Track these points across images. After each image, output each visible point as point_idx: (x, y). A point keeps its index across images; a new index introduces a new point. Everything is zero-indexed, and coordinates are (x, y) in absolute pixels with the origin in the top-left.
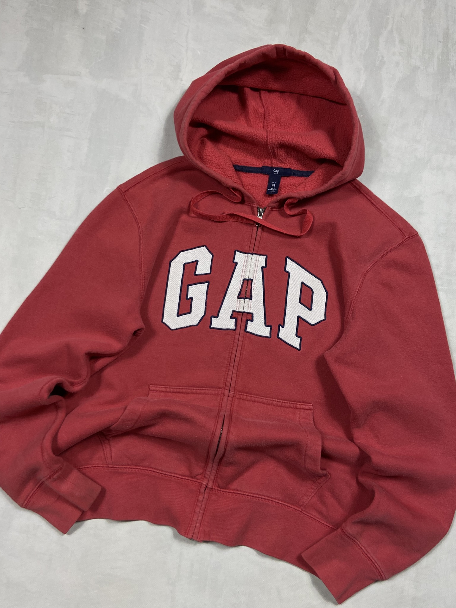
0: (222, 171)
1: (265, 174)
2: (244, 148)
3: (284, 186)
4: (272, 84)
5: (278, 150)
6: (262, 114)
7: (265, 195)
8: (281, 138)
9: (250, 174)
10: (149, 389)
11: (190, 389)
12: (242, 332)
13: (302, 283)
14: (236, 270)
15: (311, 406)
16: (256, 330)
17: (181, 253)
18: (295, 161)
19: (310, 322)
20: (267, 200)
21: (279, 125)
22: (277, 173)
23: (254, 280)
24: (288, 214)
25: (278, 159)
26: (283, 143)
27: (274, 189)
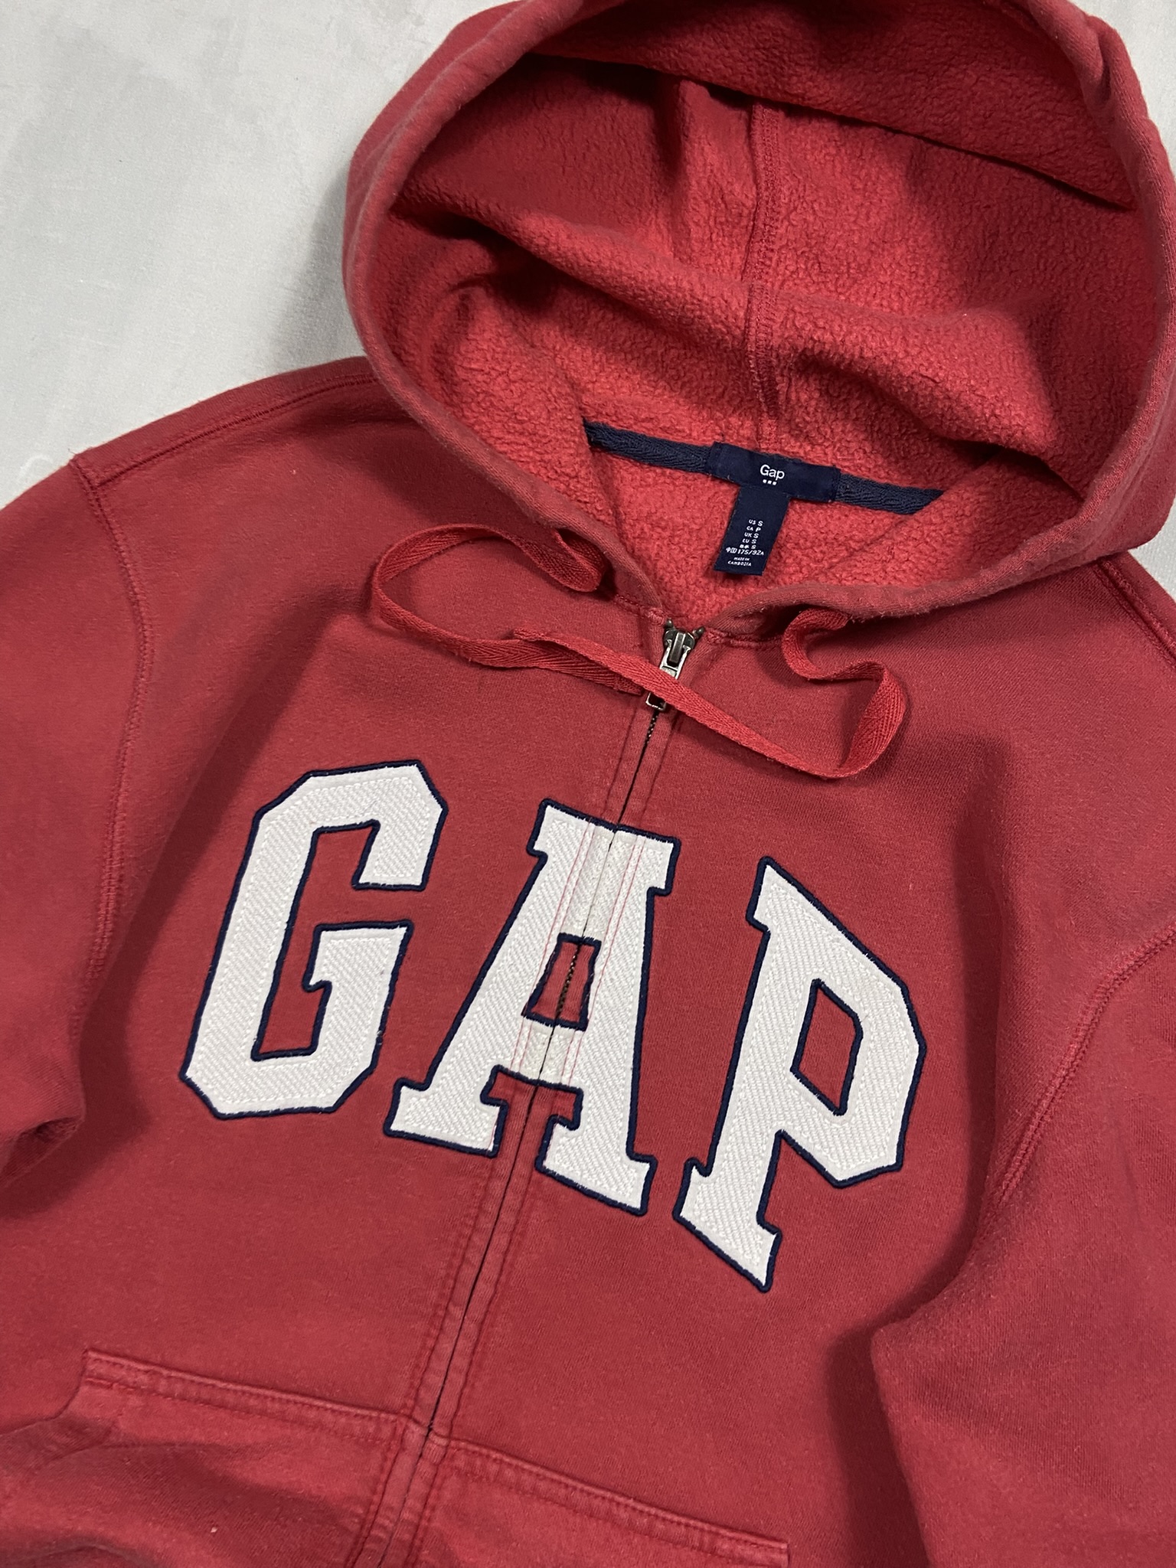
0: (531, 444)
1: (723, 481)
2: (649, 351)
3: (797, 544)
4: (811, 79)
5: (790, 380)
6: (746, 212)
7: (706, 575)
8: (810, 326)
9: (658, 471)
10: (84, 1370)
11: (258, 1396)
12: (523, 1168)
13: (818, 986)
14: (535, 886)
15: (781, 1551)
16: (584, 1167)
17: (312, 781)
18: (861, 437)
19: (830, 1169)
20: (714, 596)
21: (816, 267)
22: (773, 479)
23: (605, 946)
24: (797, 671)
25: (789, 421)
26: (816, 351)
27: (750, 549)
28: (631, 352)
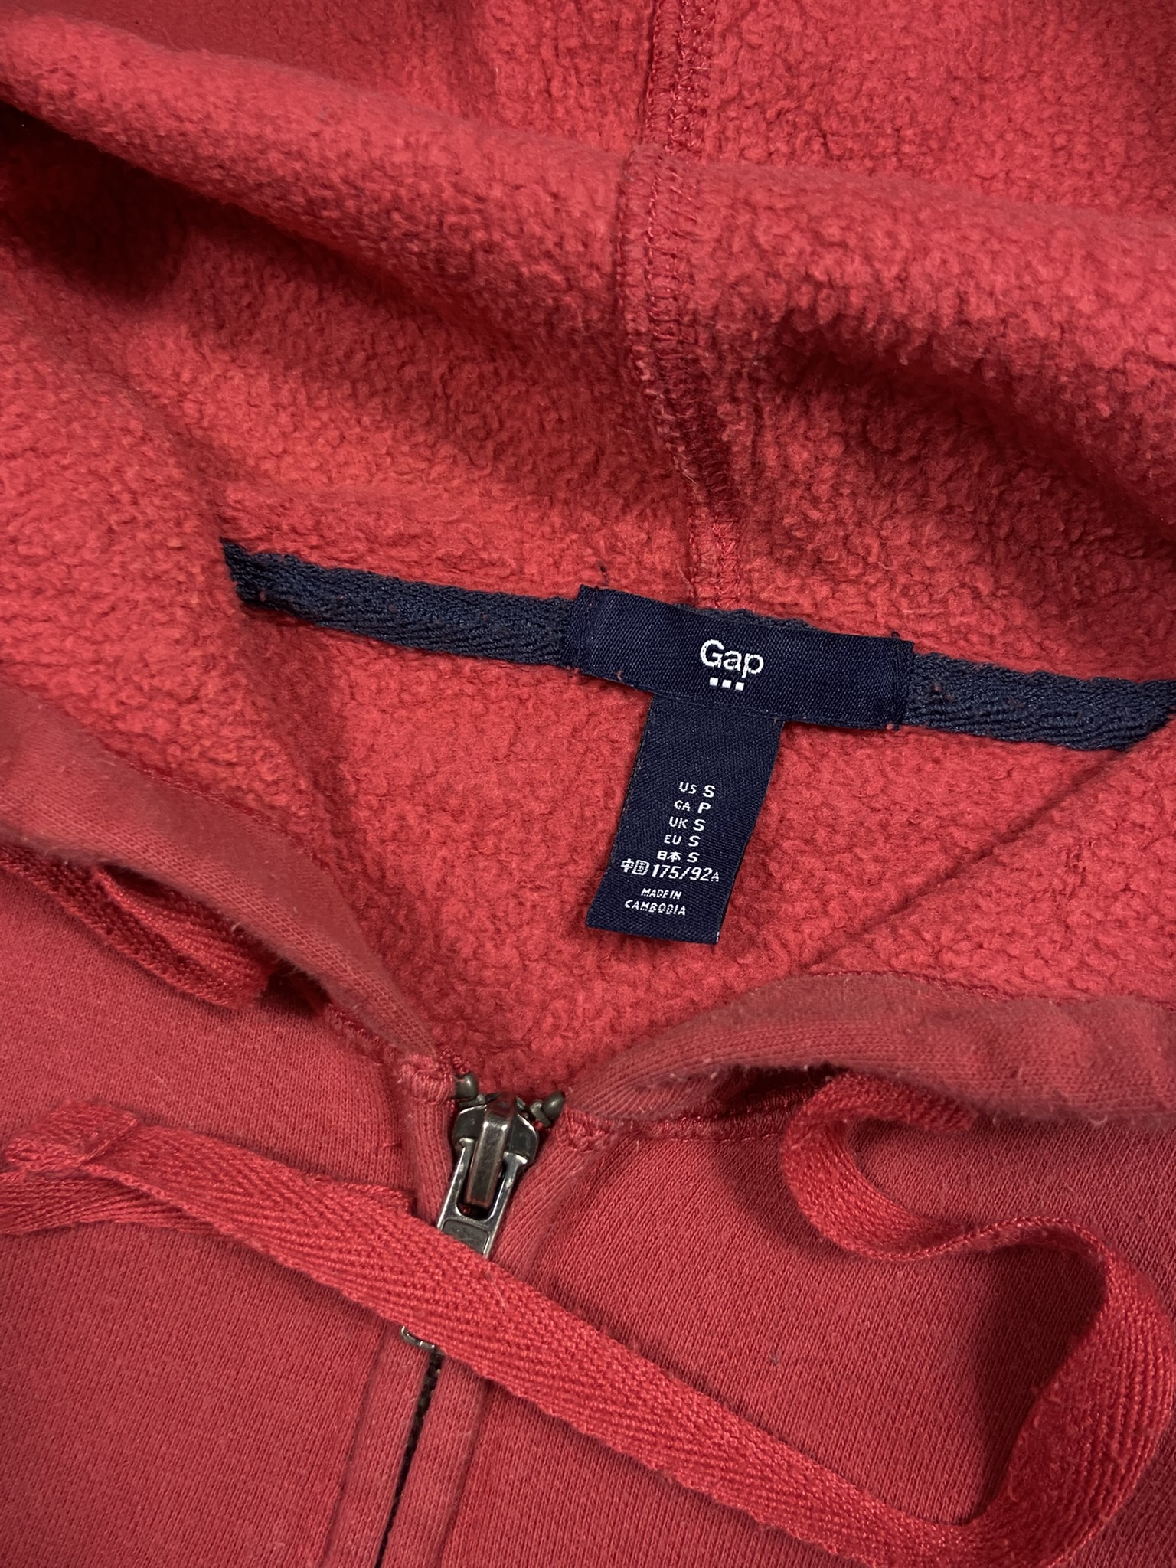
0: (64, 619)
1: (607, 685)
2: (410, 372)
3: (810, 841)
7: (573, 931)
9: (444, 665)
20: (598, 986)
22: (735, 676)
25: (767, 525)
27: (683, 864)
28: (368, 378)
